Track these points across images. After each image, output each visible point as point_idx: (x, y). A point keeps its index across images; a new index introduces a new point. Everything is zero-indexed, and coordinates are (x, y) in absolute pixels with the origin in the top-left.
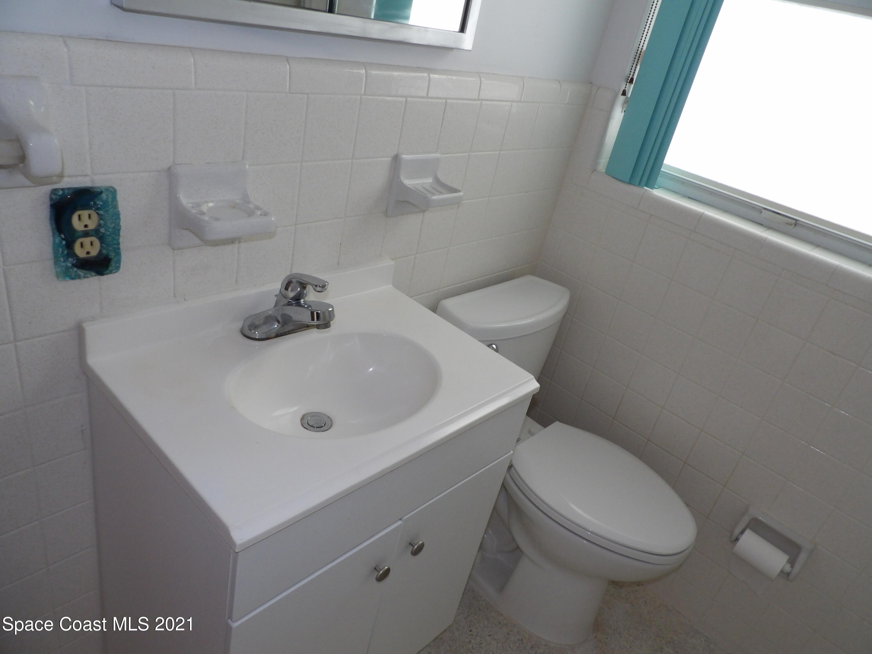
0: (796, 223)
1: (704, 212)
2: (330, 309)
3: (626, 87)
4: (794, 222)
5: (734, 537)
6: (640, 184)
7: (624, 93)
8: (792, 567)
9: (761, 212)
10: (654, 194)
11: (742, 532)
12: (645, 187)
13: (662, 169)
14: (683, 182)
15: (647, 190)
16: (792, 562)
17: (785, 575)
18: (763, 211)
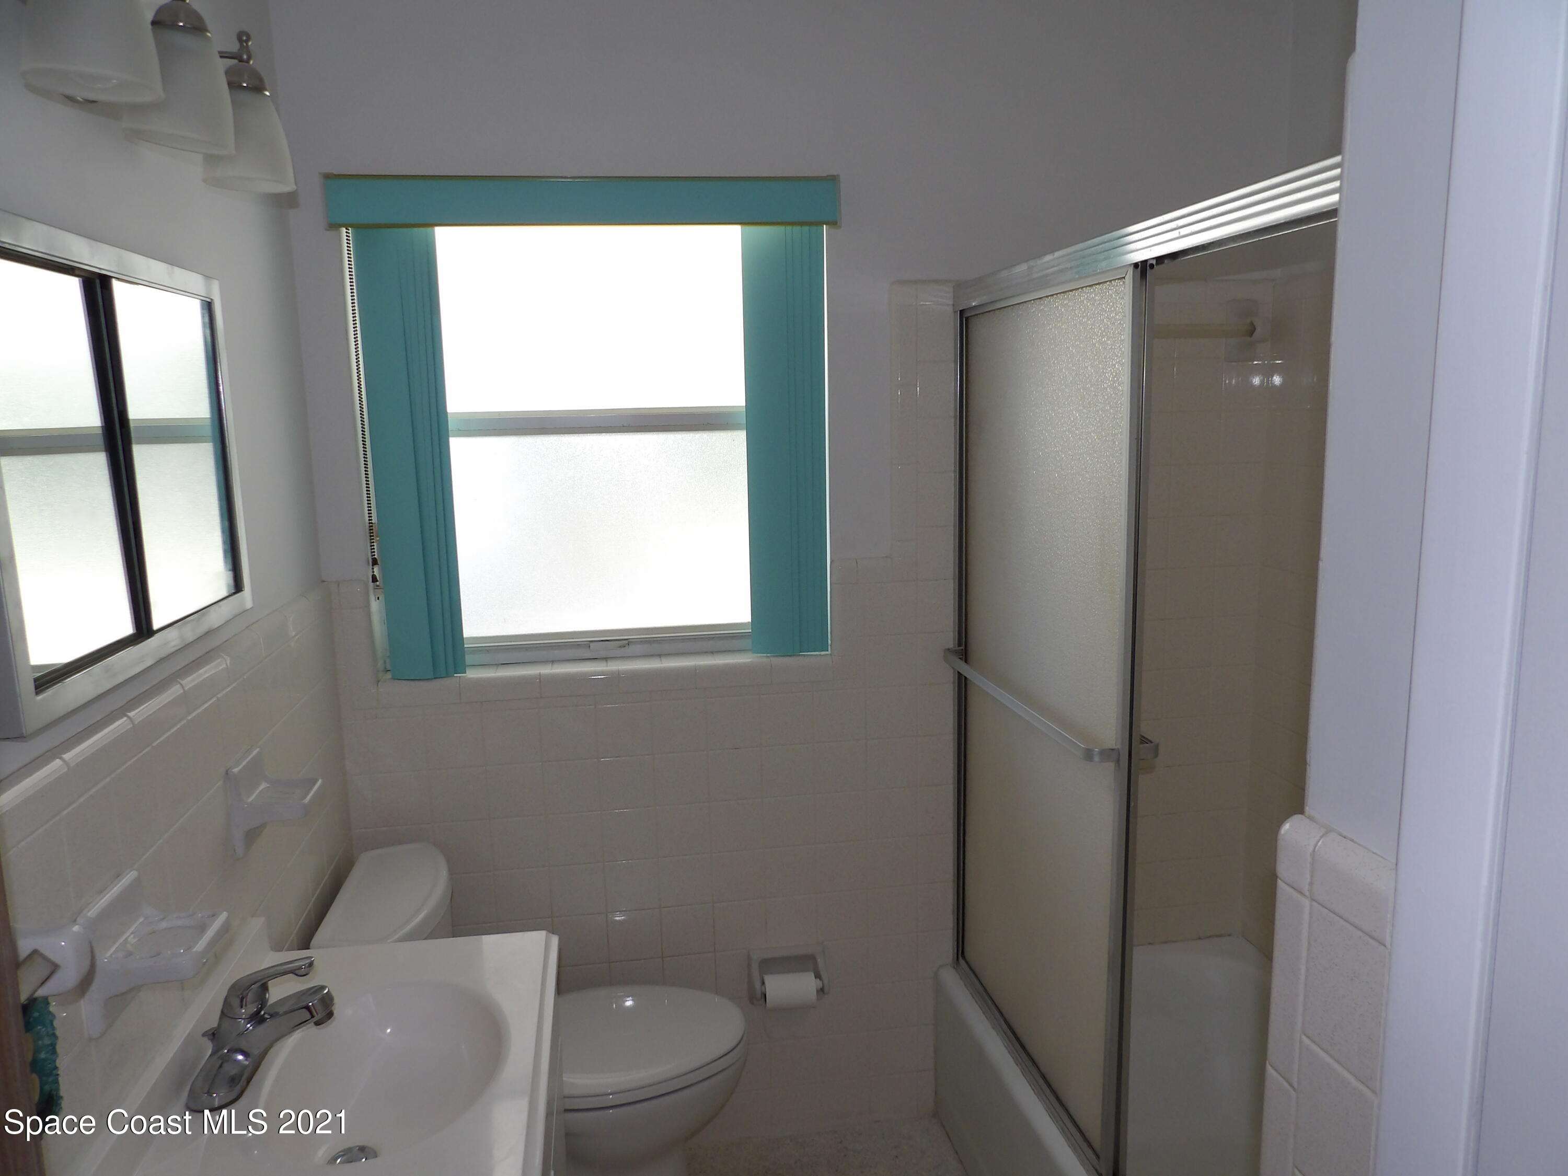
0: (629, 642)
1: (540, 673)
2: (325, 992)
3: (373, 572)
4: (626, 642)
5: (759, 995)
6: (448, 675)
7: (374, 579)
8: (821, 979)
9: (589, 647)
10: (470, 679)
11: (763, 983)
12: (455, 675)
13: (465, 646)
14: (487, 650)
15: (460, 677)
16: (818, 976)
17: (821, 991)
18: (591, 644)
